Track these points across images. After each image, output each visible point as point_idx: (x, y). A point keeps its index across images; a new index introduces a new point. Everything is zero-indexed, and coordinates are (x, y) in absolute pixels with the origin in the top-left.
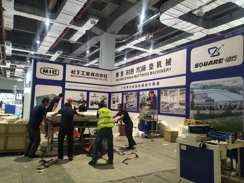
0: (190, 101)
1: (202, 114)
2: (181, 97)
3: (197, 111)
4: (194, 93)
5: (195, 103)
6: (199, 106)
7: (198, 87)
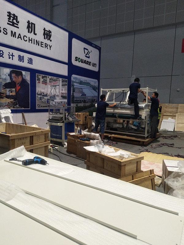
0: (71, 94)
1: (79, 106)
2: (64, 89)
3: (76, 104)
4: (74, 86)
5: (75, 97)
6: (77, 99)
7: (77, 81)
